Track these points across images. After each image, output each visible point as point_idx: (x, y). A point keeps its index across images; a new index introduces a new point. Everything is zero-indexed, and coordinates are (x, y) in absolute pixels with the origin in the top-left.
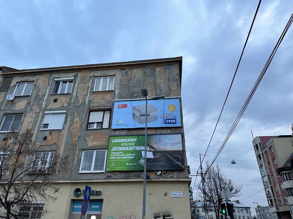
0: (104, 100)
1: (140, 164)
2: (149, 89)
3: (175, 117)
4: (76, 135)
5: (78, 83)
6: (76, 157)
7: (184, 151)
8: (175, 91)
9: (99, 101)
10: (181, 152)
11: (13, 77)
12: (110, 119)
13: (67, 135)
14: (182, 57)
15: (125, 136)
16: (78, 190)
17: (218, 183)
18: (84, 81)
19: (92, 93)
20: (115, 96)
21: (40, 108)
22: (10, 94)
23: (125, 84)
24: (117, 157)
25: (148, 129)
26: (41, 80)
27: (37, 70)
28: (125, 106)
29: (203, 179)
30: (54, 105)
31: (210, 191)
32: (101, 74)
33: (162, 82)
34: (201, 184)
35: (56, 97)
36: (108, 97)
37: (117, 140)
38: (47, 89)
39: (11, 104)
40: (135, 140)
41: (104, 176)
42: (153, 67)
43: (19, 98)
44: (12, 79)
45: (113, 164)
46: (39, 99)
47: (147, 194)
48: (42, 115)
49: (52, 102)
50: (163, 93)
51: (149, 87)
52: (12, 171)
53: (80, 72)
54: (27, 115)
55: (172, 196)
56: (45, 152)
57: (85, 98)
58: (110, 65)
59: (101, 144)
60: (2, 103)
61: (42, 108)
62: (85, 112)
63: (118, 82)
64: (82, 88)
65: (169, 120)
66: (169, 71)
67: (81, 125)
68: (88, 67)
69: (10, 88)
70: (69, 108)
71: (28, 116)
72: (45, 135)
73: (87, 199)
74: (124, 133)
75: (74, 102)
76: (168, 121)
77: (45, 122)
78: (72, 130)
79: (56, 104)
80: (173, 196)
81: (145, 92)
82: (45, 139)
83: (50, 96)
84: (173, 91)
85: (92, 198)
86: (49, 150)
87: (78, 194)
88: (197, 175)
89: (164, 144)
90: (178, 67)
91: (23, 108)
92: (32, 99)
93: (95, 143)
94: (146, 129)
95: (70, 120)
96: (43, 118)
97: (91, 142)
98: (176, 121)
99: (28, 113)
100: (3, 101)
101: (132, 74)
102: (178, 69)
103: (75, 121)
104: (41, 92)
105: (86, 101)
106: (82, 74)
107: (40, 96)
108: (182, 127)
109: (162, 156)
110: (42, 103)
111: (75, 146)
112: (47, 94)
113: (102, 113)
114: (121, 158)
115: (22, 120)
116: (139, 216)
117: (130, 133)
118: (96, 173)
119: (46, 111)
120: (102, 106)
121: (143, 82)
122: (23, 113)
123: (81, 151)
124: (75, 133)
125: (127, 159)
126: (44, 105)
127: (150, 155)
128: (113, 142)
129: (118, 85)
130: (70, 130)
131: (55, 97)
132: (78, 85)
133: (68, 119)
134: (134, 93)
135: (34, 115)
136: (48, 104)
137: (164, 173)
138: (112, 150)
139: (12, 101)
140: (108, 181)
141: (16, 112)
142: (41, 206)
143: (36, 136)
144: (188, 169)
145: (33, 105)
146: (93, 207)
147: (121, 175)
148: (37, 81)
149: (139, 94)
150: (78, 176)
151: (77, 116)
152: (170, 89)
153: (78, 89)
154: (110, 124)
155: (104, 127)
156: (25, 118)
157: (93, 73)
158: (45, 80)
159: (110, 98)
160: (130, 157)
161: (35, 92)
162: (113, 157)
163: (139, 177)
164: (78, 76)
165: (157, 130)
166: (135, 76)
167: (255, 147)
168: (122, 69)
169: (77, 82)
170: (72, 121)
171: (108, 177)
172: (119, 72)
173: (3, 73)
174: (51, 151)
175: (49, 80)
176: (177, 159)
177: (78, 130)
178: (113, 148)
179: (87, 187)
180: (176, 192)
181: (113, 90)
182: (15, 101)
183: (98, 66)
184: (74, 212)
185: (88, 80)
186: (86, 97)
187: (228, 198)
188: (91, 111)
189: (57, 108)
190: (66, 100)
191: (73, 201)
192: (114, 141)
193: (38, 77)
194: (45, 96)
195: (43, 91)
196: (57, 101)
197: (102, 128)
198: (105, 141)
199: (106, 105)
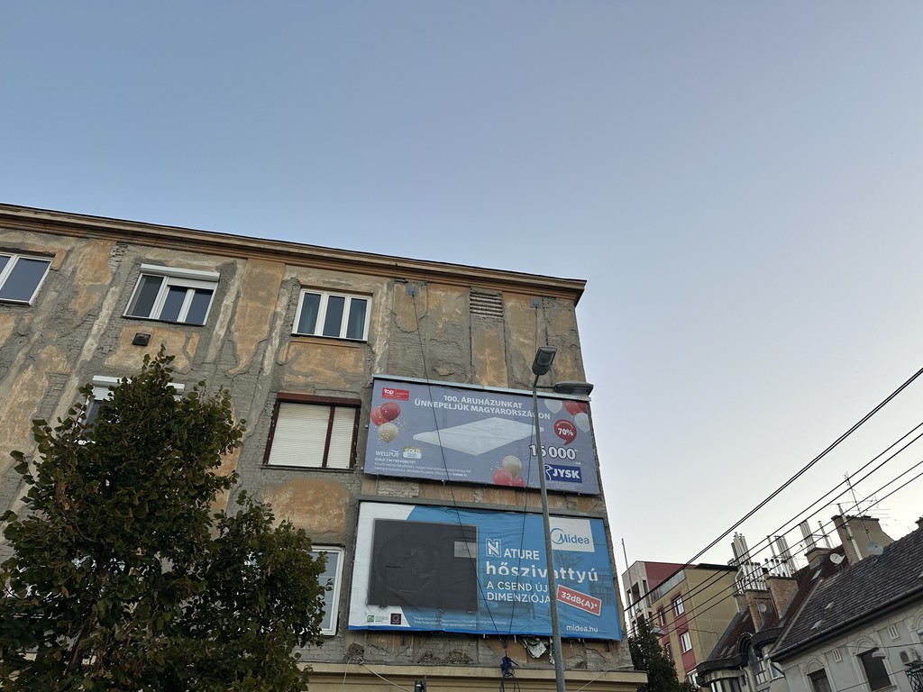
0: (336, 370)
2: (487, 359)
5: (234, 296)
9: (314, 370)
12: (355, 440)
14: (586, 281)
18: (261, 293)
19: (287, 338)
20: (374, 360)
21: (73, 359)
23: (408, 329)
26: (83, 258)
27: (74, 218)
30: (133, 357)
32: (325, 282)
33: (528, 345)
35: (145, 329)
36: (349, 359)
38: (109, 295)
41: (336, 650)
42: (495, 292)
46: (69, 323)
48: (79, 387)
49: (125, 346)
51: (488, 351)
53: (247, 259)
54: (10, 378)
57: (259, 352)
58: (357, 259)
61: (82, 358)
62: (261, 400)
63: (383, 319)
64: (251, 316)
66: (547, 316)
68: (279, 248)
70: (195, 375)
71: (16, 380)
74: (406, 493)
75: (219, 357)
76: (559, 472)
79: (141, 352)
83: (118, 323)
84: (565, 377)
92: (35, 321)
93: (299, 520)
99: (14, 371)
101: (430, 301)
104: (81, 300)
105: (266, 363)
106: (255, 267)
107: (75, 313)
108: (599, 497)
110: (84, 342)
112: (106, 312)
113: (324, 412)
117: (431, 495)
119: (98, 373)
120: (325, 387)
121: (467, 335)
126: (89, 350)
131: (141, 328)
132: (235, 304)
134: (438, 362)
135: (44, 382)
136: (106, 349)
140: (356, 672)
145: (43, 342)
148: (67, 257)
149: (454, 370)
152: (553, 371)
153: (231, 318)
154: (356, 456)
157: (292, 272)
158: (101, 259)
159: (355, 366)
161: (52, 295)
163: (467, 661)
164: (234, 271)
166: (439, 308)
167: (629, 592)
168: (397, 280)
169: (233, 291)
172: (385, 286)
177: (232, 465)
181: (365, 339)
183: (315, 253)
185: (275, 291)
186: (267, 346)
188: (282, 400)
190: (184, 347)
193: (73, 244)
194: (96, 317)
195: (89, 299)
196: (146, 345)
197: (324, 468)
198: (335, 515)
199: (342, 386)
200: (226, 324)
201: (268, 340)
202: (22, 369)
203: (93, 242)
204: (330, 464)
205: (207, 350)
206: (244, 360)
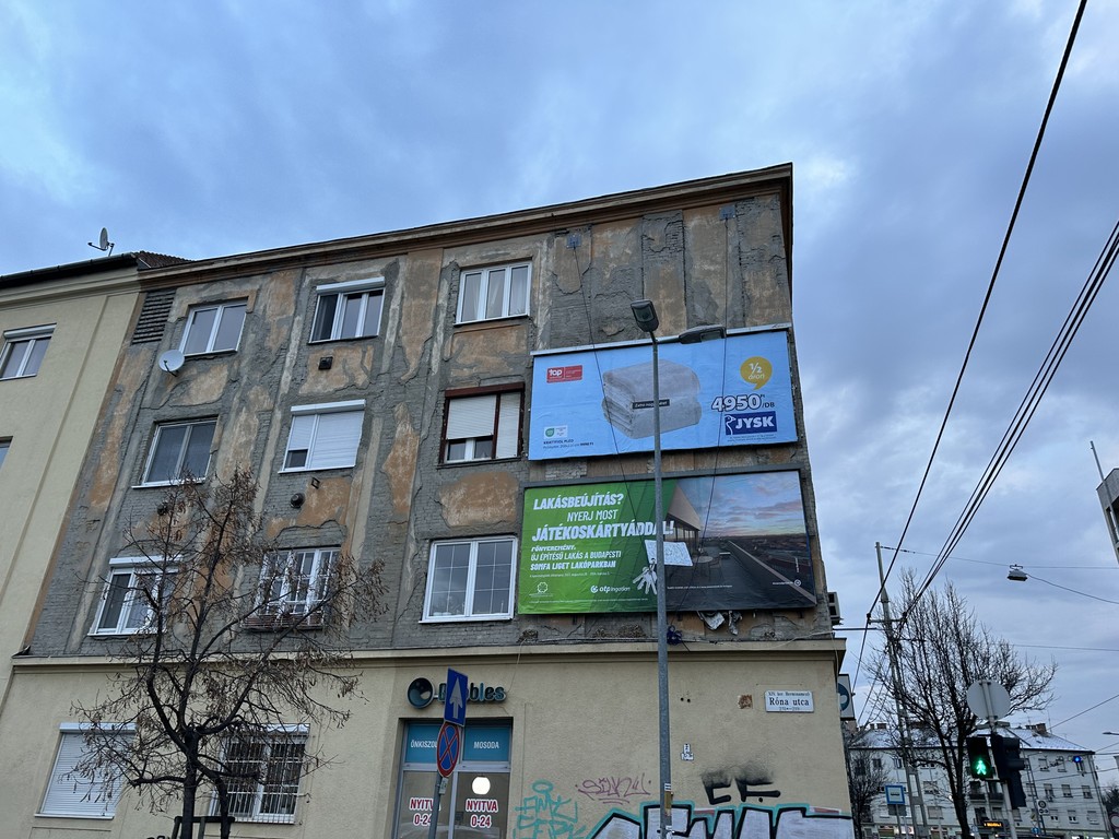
0: (497, 355)
1: (640, 587)
2: (662, 302)
3: (772, 405)
4: (407, 486)
5: (399, 297)
6: (408, 566)
7: (811, 538)
8: (766, 304)
9: (478, 360)
10: (802, 540)
11: (175, 288)
12: (521, 426)
13: (374, 486)
14: (791, 164)
15: (579, 487)
16: (422, 685)
17: (955, 657)
18: (424, 288)
19: (452, 331)
20: (535, 335)
21: (274, 395)
22: (170, 348)
23: (571, 290)
24: (556, 562)
25: (666, 457)
26: (271, 294)
27: (255, 257)
28: (575, 373)
29: (894, 644)
30: (320, 382)
31: (925, 688)
32: (482, 258)
33: (715, 272)
34: (887, 663)
35: (327, 352)
36: (511, 340)
37: (551, 501)
38: (295, 325)
39: (174, 384)
40: (617, 499)
41: (512, 634)
42: (673, 214)
43: (200, 364)
44: (170, 296)
45: (543, 588)
46: (267, 361)
47: (673, 700)
48: (282, 420)
49: (314, 371)
50: (719, 313)
51: (663, 292)
52: (195, 619)
53: (406, 254)
54: (231, 423)
55: (770, 708)
56: (300, 552)
57: (426, 352)
58: (510, 221)
59: (493, 516)
60: (146, 382)
61: (281, 392)
62: (431, 400)
63: (544, 284)
64: (415, 316)
65: (745, 420)
66: (741, 226)
67: (419, 451)
68: (432, 234)
69: (168, 327)
70: (373, 389)
71: (235, 424)
72: (297, 490)
73: (456, 716)
74: (574, 474)
75: (392, 365)
76: (744, 423)
77: (294, 444)
78: (391, 471)
79: (327, 377)
80: (776, 708)
81: (646, 316)
82: (298, 503)
83: (306, 351)
84: (761, 302)
85: (473, 712)
86: (313, 543)
87: (422, 699)
88: (866, 629)
89: (730, 513)
90: (778, 205)
91: (215, 398)
92: (243, 364)
93: (473, 514)
94: (658, 455)
95: (382, 434)
96: (285, 428)
97: (459, 511)
98: (774, 421)
99: (233, 415)
100: (148, 377)
101: (596, 248)
102: (778, 212)
103: (396, 436)
104: (274, 336)
105: (433, 362)
106: (415, 260)
107: (270, 350)
108: (799, 444)
109: (725, 558)
110: (281, 377)
111: (402, 525)
112: (294, 343)
113: (492, 401)
114: (570, 566)
115: (215, 439)
116: (646, 780)
117: (599, 472)
118: (483, 622)
119: (295, 404)
120: (488, 375)
121: (638, 278)
122: (217, 416)
123: (427, 545)
124: (400, 481)
125: (589, 570)
126: (286, 383)
127: (678, 555)
128: (536, 508)
129: (544, 292)
130: (384, 468)
131: (324, 352)
132: (401, 305)
133: (374, 429)
134: (606, 320)
135: (255, 421)
136: (299, 378)
137: (737, 622)
138: (534, 539)
139: (177, 373)
140: (528, 652)
141: (194, 412)
142: (297, 742)
143: (267, 496)
144: (831, 604)
145: (250, 385)
146: (477, 745)
147: (575, 627)
148: (257, 296)
149: (624, 325)
150: (419, 634)
151: (402, 418)
152: (746, 298)
153: (400, 319)
154: (522, 442)
155: (499, 456)
156: (226, 434)
157: (450, 255)
158: (284, 290)
159: (518, 346)
160: (601, 563)
161: (252, 336)
162: (539, 562)
163: (639, 636)
164: (397, 272)
165: (699, 458)
166: (606, 254)
167: (1108, 510)
168: (558, 233)
169: (398, 291)
170: (389, 434)
171: (527, 637)
172: (545, 243)
173: (140, 275)
174: (321, 546)
175: (299, 290)
176: (786, 567)
177: (411, 470)
178: (539, 529)
179: (453, 676)
180: (787, 694)
181: (527, 313)
182: (186, 374)
183: (467, 228)
184: (411, 764)
185: (435, 283)
186: (432, 344)
187: (996, 717)
188: (451, 396)
189: (331, 390)
190: (362, 362)
191: (406, 724)
192: (539, 506)
193: (261, 282)
194: (287, 349)
195: (279, 334)
196: (330, 368)
197: (493, 459)
198: (506, 505)
199: (505, 371)
200: (394, 330)
201: (432, 338)
202: (238, 414)
203: (274, 275)
205: (381, 361)
206: (413, 364)
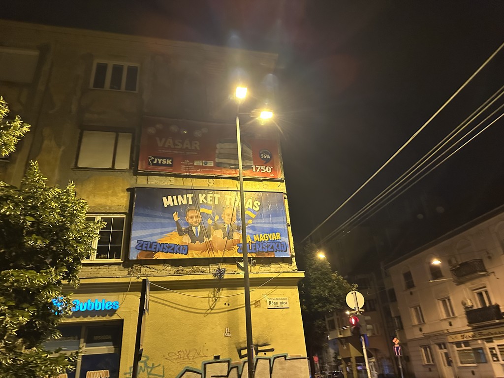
32: (109, 56)
55: (269, 306)
59: (112, 202)
74: (166, 183)
80: (272, 306)
103: (43, 147)
105: (73, 107)
108: (282, 181)
113: (113, 135)
116: (205, 349)
118: (104, 263)
132: (51, 69)
137: (253, 264)
146: (96, 338)
147: (164, 267)
151: (48, 137)
154: (133, 162)
157: (87, 49)
163: (203, 271)
171: (135, 273)
180: (277, 299)
181: (137, 91)
186: (72, 97)
188: (85, 128)
190: (18, 98)
197: (113, 168)
198: (122, 197)
200: (45, 83)
201: (73, 92)
204: (116, 167)
205: (34, 100)
206: (58, 105)
